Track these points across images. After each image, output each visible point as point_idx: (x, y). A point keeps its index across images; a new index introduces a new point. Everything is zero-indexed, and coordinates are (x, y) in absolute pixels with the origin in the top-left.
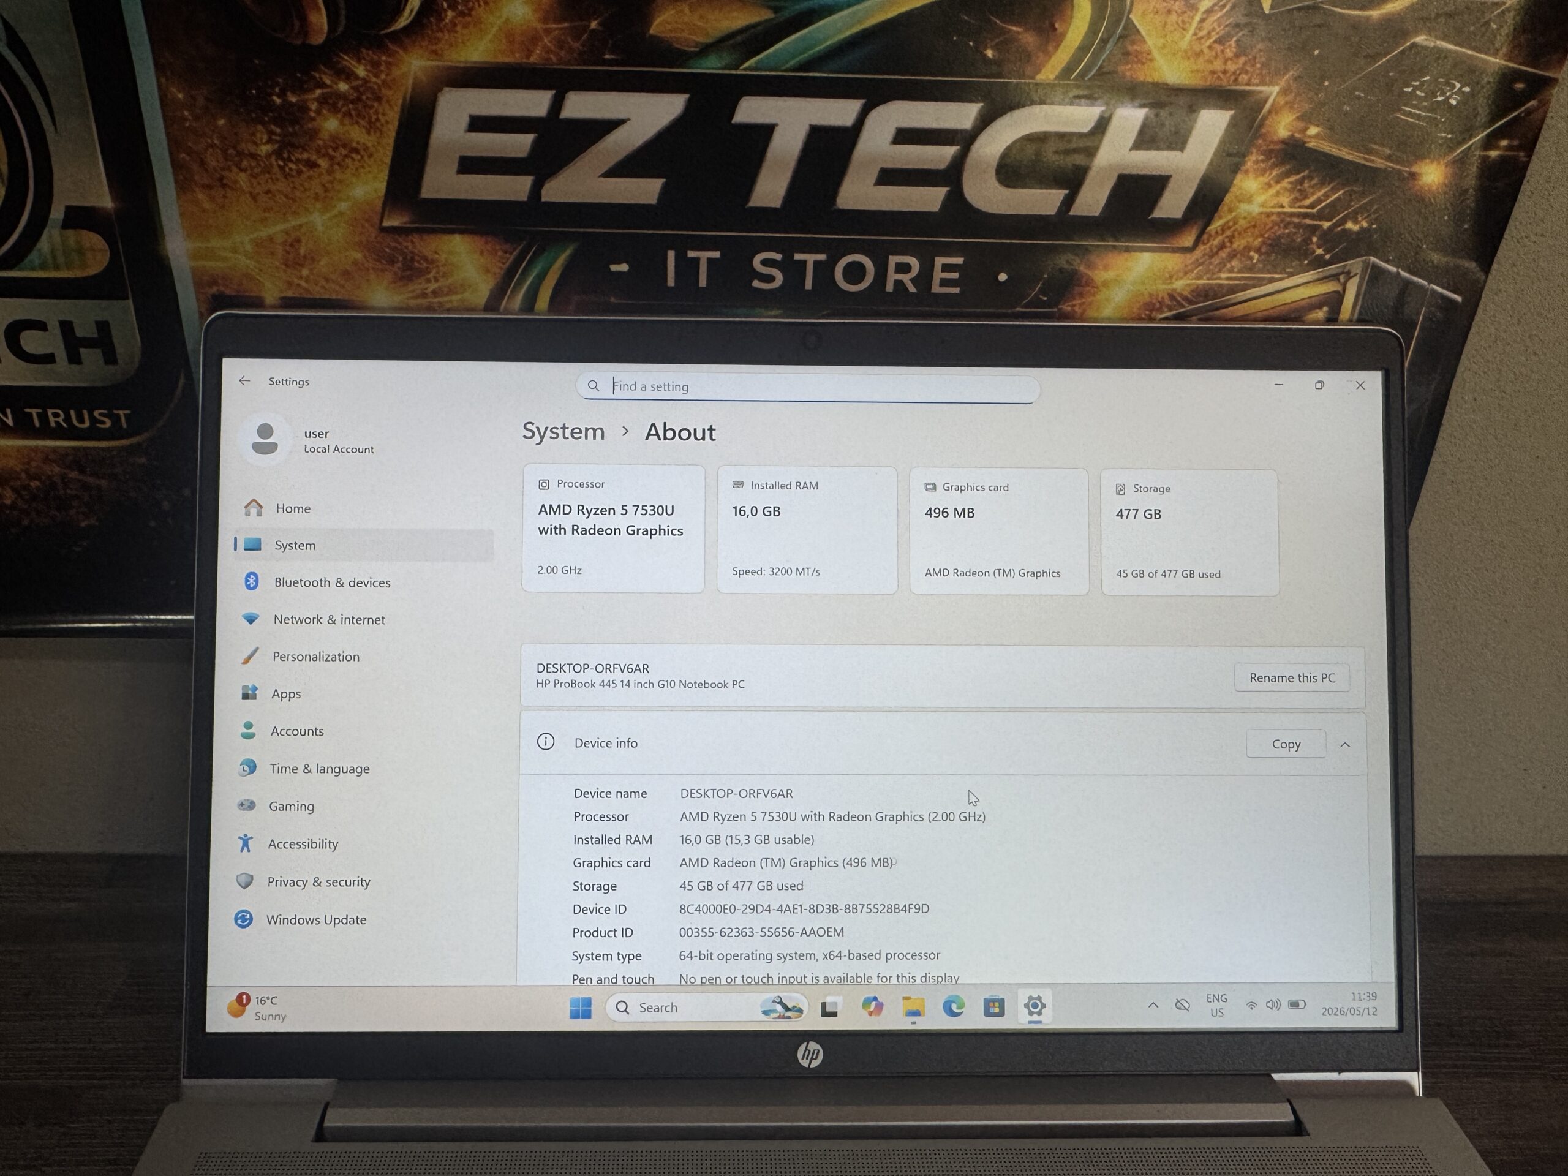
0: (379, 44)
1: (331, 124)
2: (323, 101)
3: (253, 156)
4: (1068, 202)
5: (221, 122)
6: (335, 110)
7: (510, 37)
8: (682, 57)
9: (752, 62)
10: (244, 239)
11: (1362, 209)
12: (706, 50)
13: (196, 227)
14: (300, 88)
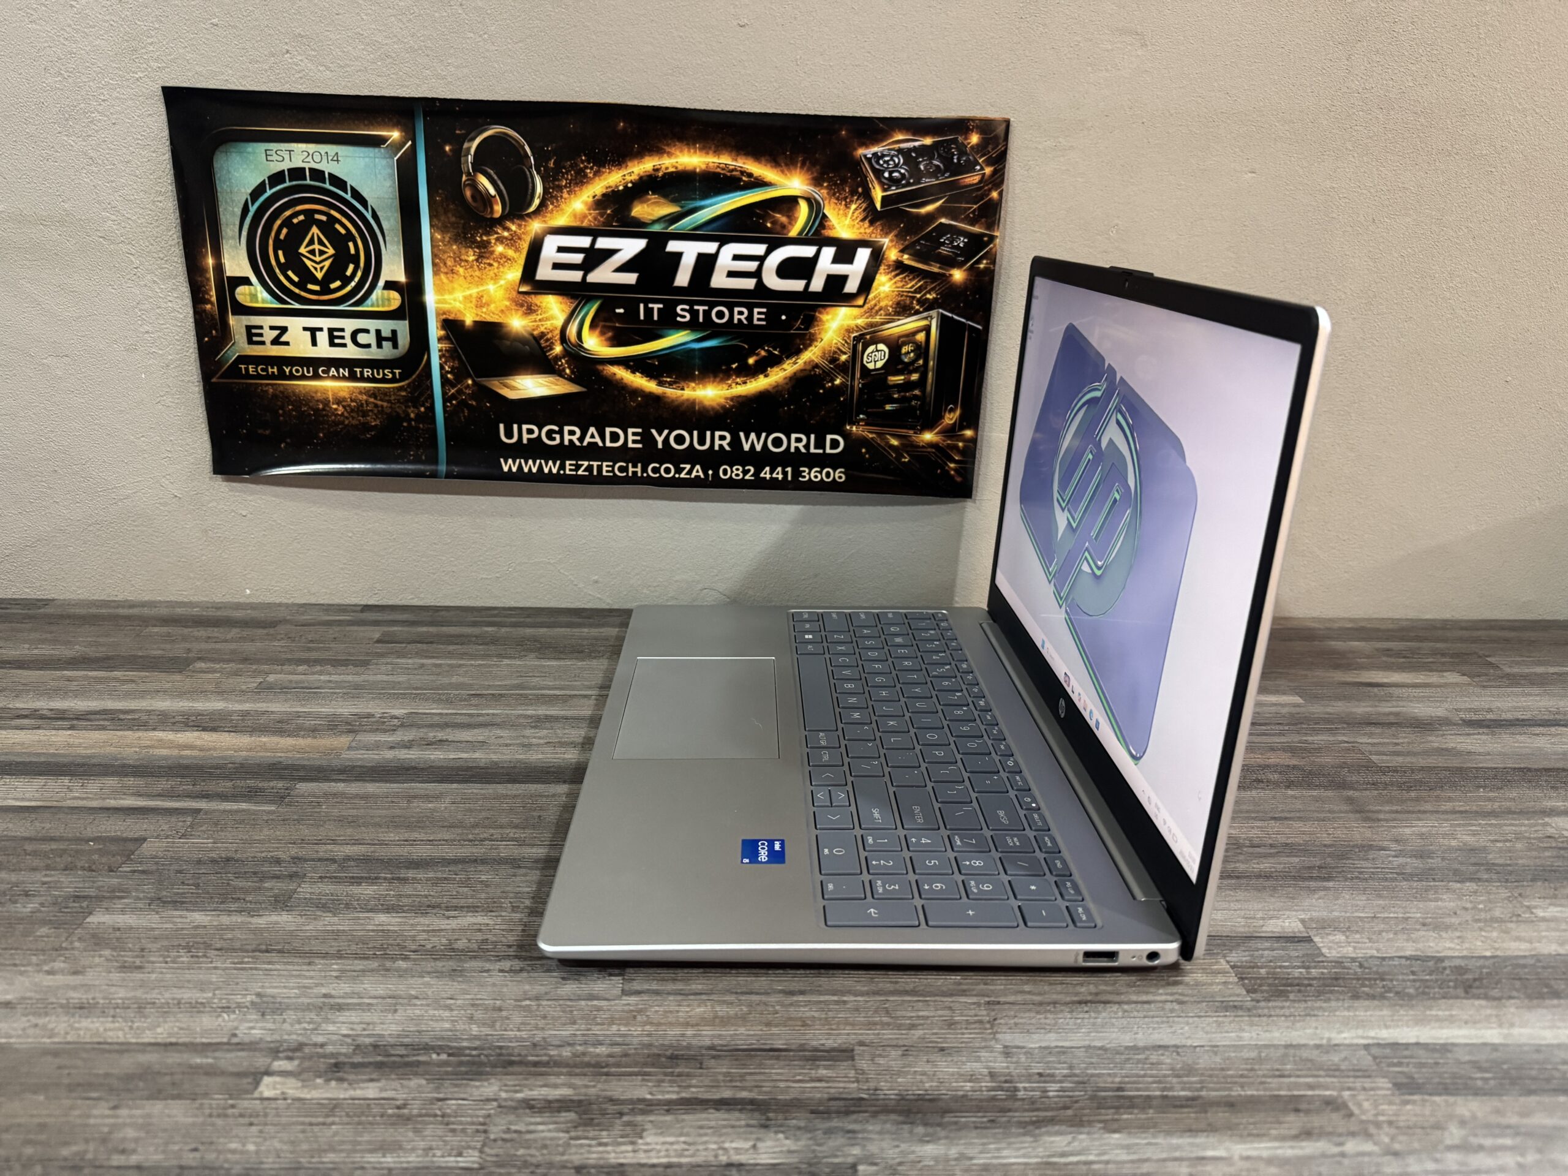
0: (522, 217)
1: (500, 249)
2: (497, 239)
3: (467, 261)
4: (807, 286)
5: (454, 247)
6: (502, 243)
7: (575, 216)
8: (644, 224)
9: (673, 227)
10: (459, 295)
11: (932, 289)
12: (655, 222)
13: (440, 289)
14: (488, 234)
